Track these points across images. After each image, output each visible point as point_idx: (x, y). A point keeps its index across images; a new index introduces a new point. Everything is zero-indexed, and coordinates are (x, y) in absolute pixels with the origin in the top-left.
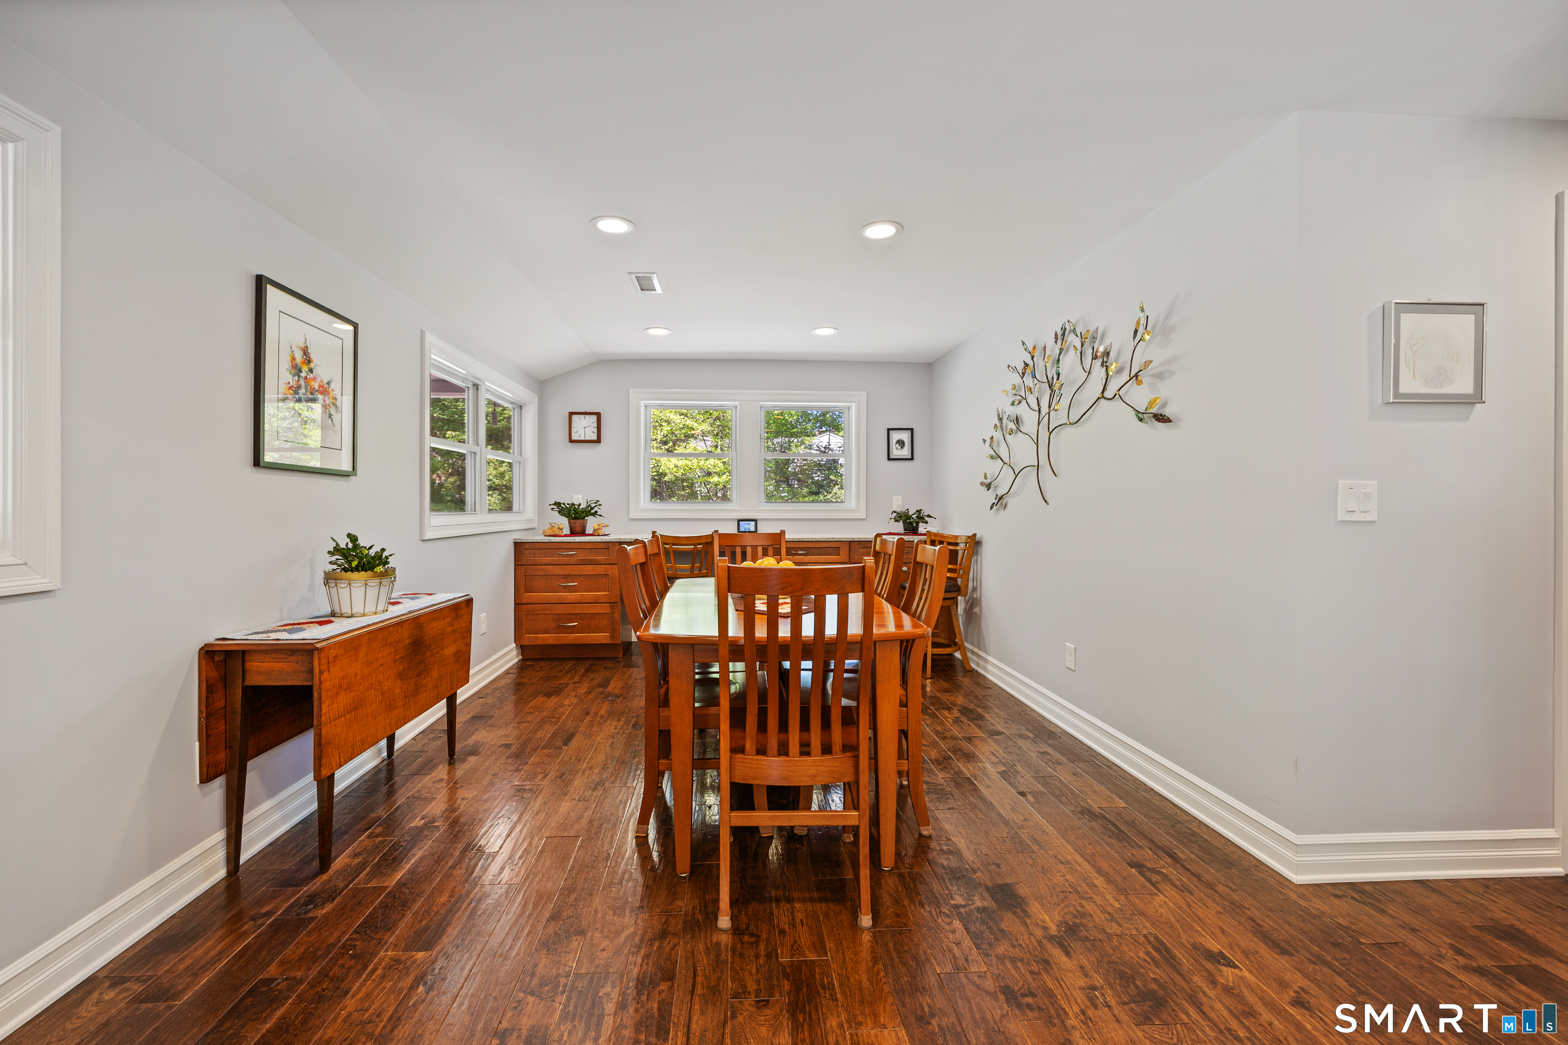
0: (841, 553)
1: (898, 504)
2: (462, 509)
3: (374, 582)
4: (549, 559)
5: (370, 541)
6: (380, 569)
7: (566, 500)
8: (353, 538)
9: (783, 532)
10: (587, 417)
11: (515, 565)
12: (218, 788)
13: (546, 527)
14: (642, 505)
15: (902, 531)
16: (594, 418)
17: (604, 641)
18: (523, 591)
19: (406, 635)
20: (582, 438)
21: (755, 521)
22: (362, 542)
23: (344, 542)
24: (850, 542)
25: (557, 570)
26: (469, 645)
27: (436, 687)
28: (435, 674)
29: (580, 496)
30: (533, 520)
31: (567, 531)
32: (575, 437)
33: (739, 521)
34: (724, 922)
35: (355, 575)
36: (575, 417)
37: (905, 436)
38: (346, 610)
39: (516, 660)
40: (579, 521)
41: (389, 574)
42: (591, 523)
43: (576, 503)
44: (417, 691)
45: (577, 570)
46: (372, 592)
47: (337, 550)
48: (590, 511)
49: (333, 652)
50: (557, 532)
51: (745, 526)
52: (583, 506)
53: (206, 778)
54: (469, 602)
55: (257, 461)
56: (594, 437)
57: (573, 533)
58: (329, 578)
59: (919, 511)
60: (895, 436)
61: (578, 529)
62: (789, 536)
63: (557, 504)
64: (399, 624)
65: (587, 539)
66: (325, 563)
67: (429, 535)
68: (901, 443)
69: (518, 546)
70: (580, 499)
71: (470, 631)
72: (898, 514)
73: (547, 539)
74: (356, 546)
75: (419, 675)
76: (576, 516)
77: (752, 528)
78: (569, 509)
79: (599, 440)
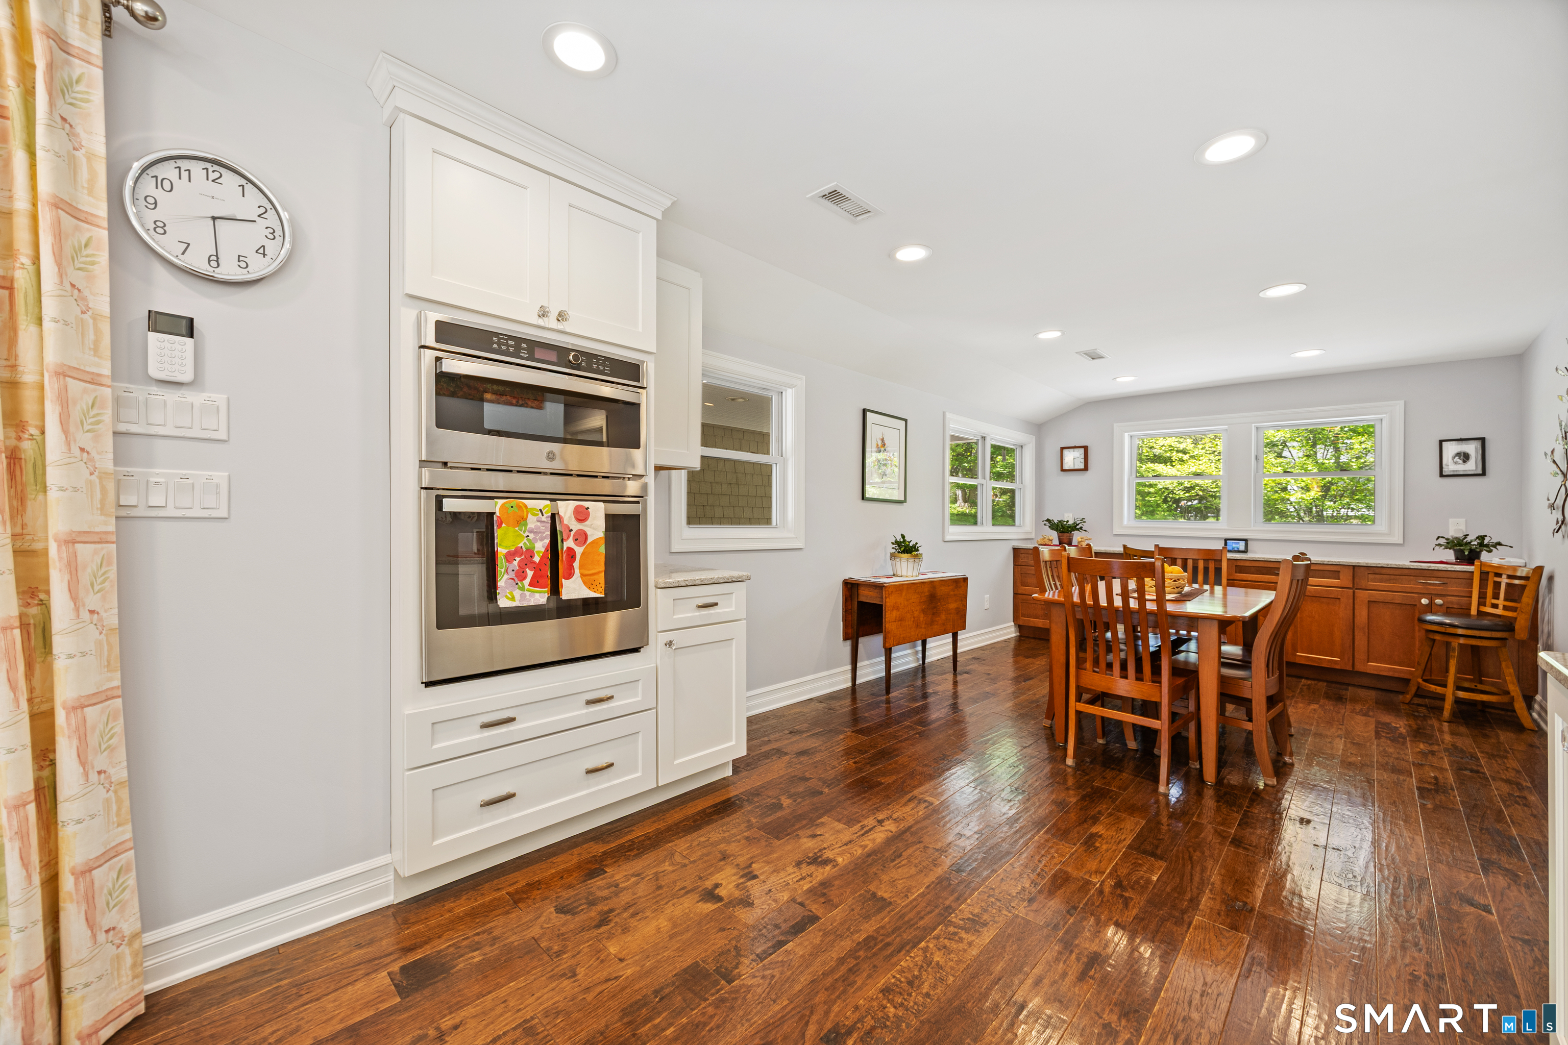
0: (1341, 577)
1: (1454, 530)
2: (975, 523)
3: (911, 560)
5: (912, 538)
6: (915, 553)
7: (1056, 518)
8: (903, 536)
10: (1076, 450)
11: (1015, 565)
12: (849, 643)
13: (1039, 538)
14: (1125, 522)
15: (1454, 560)
16: (1082, 450)
18: (1019, 584)
19: (926, 590)
20: (1072, 468)
21: (1246, 540)
22: (907, 539)
23: (899, 538)
24: (1354, 567)
26: (965, 606)
27: (944, 624)
28: (943, 617)
29: (1069, 515)
30: (1029, 533)
31: (1056, 542)
32: (1066, 467)
33: (1226, 540)
34: (1070, 761)
35: (904, 555)
36: (1065, 451)
37: (1470, 448)
38: (899, 573)
39: (1014, 635)
40: (1066, 535)
41: (919, 556)
42: (1077, 537)
43: (1065, 520)
44: (932, 623)
46: (911, 565)
47: (896, 542)
48: (1075, 527)
49: (891, 589)
50: (1048, 542)
51: (1232, 545)
52: (1071, 522)
53: (845, 639)
54: (965, 580)
55: (863, 498)
56: (1082, 467)
57: (1061, 544)
58: (892, 556)
59: (1481, 538)
60: (1453, 448)
61: (1066, 541)
63: (1048, 520)
64: (923, 583)
66: (890, 549)
67: (948, 538)
68: (1463, 456)
69: (1016, 551)
70: (1068, 518)
71: (966, 598)
72: (1447, 539)
74: (904, 541)
75: (933, 614)
76: (1065, 530)
77: (1242, 548)
78: (1058, 525)
79: (1086, 468)
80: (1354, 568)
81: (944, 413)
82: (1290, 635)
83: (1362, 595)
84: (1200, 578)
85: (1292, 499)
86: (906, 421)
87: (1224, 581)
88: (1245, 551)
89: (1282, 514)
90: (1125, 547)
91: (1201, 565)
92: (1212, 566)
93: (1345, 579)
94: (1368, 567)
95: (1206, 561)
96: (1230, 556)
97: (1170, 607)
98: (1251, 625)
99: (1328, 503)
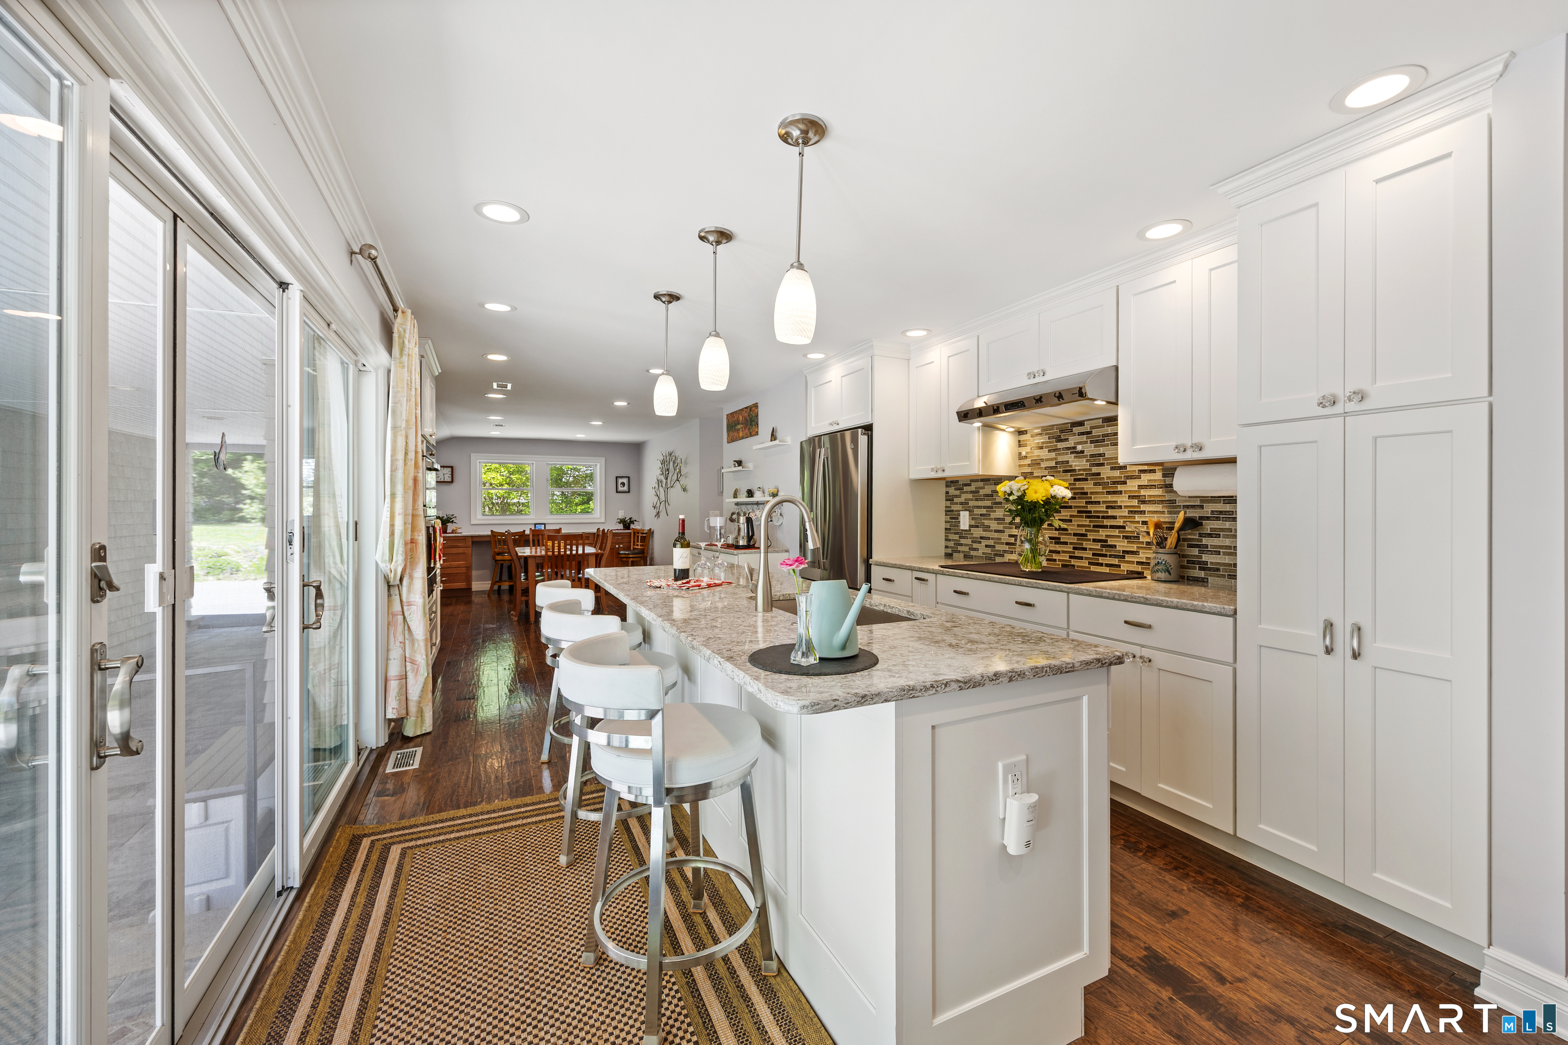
1: (621, 515)
9: (561, 529)
10: (446, 468)
14: (479, 516)
15: (622, 528)
16: (450, 469)
17: (463, 587)
20: (442, 480)
21: (545, 524)
33: (535, 524)
37: (625, 481)
42: (450, 527)
43: (441, 516)
45: (448, 551)
48: (454, 520)
51: (538, 527)
52: (445, 518)
56: (450, 480)
59: (631, 518)
60: (620, 481)
62: (563, 531)
65: (448, 535)
68: (623, 484)
72: (619, 519)
90: (492, 531)
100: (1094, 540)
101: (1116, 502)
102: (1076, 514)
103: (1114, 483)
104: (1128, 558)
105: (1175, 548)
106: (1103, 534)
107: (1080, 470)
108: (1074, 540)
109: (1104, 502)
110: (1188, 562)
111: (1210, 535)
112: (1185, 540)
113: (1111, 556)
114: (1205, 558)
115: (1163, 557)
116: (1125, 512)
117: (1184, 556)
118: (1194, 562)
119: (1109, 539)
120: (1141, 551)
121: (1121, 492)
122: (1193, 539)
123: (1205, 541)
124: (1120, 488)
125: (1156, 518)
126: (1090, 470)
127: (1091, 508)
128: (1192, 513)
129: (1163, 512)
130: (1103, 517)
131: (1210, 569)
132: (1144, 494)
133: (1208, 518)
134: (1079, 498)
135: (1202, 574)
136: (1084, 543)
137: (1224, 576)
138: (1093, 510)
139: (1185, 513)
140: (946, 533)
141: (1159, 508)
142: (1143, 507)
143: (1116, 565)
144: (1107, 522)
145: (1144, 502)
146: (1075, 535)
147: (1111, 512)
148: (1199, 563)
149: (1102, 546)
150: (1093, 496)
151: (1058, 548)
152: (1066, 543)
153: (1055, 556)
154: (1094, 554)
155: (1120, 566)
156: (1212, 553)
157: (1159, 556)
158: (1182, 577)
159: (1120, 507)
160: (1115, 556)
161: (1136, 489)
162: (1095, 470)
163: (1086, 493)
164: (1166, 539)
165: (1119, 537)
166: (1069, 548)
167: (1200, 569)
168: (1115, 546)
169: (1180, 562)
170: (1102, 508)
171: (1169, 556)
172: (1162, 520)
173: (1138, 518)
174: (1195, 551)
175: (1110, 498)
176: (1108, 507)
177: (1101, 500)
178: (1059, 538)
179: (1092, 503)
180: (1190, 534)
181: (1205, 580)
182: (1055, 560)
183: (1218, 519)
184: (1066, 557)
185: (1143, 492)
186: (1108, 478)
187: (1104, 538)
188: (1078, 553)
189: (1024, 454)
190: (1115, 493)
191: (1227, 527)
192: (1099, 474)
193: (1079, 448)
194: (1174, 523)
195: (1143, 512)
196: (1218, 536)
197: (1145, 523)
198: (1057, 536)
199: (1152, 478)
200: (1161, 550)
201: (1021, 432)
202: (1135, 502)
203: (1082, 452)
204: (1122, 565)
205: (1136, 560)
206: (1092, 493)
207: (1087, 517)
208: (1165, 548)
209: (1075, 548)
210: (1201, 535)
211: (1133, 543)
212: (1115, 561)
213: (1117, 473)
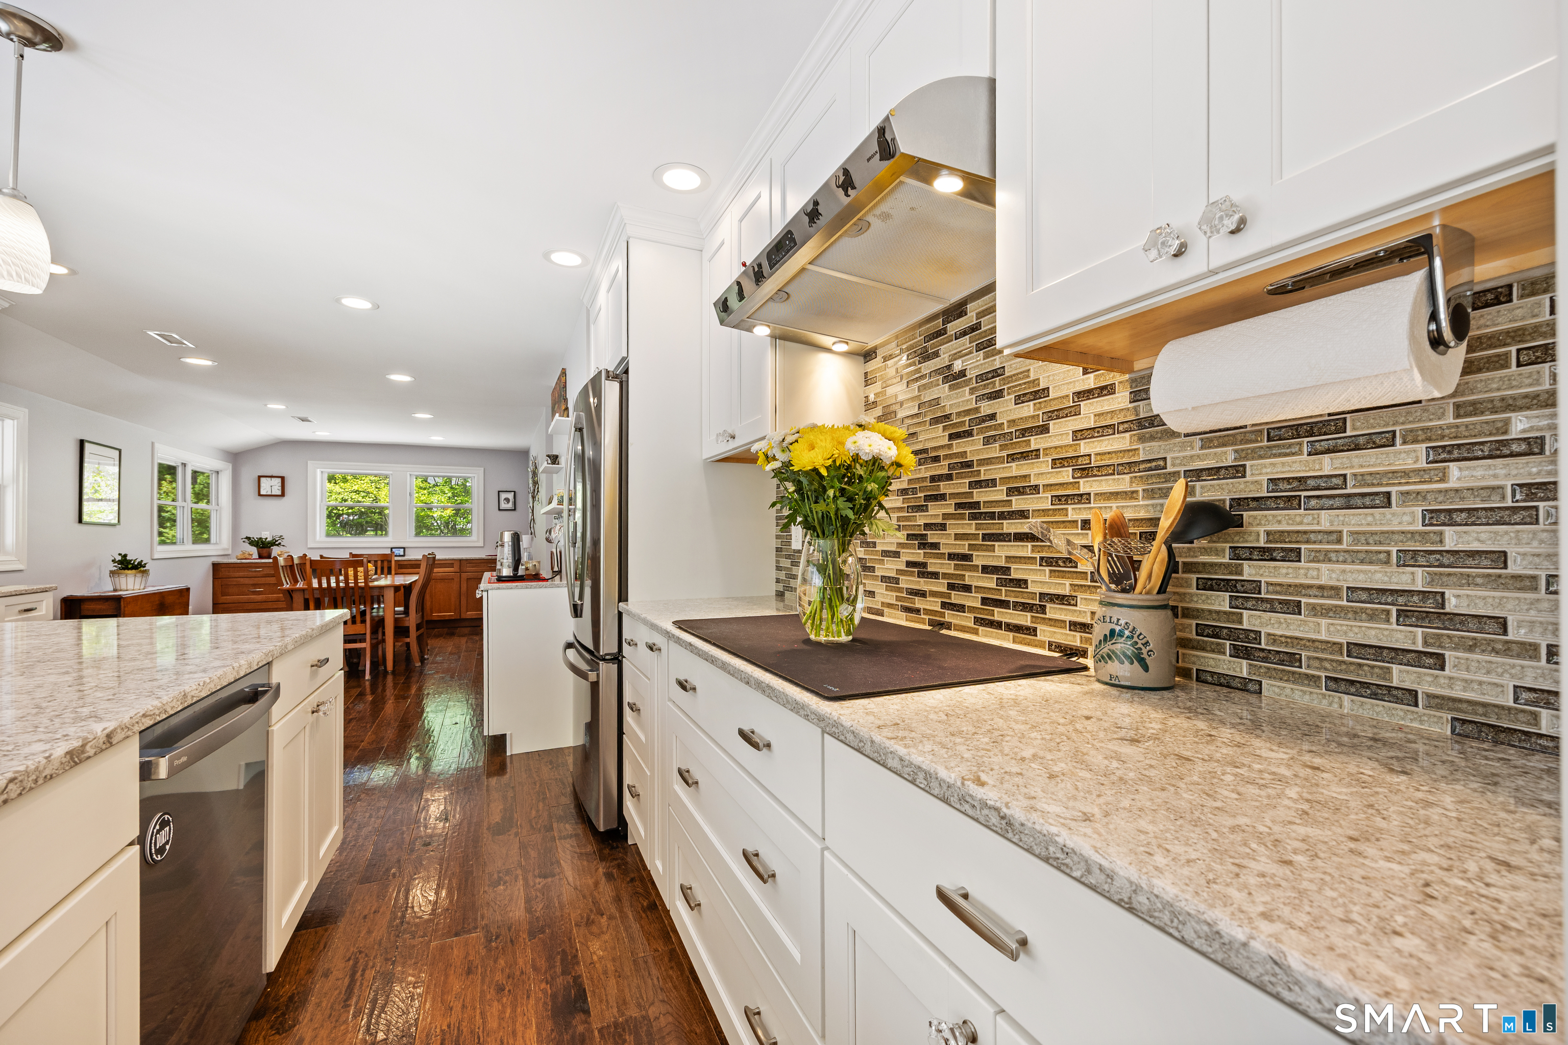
0: (453, 567)
2: (176, 542)
3: (139, 575)
4: (241, 574)
5: (134, 558)
6: (141, 570)
7: (255, 536)
8: (124, 555)
10: (273, 479)
11: (214, 578)
13: (239, 554)
14: (318, 538)
16: (279, 480)
18: (219, 595)
19: (157, 600)
20: (269, 493)
21: (404, 548)
22: (129, 558)
23: (119, 558)
25: (247, 581)
29: (268, 533)
30: (227, 549)
31: (256, 555)
32: (262, 492)
33: (392, 548)
35: (130, 572)
36: (262, 480)
37: (510, 496)
38: (118, 588)
40: (266, 550)
41: (145, 573)
42: (275, 551)
43: (264, 537)
45: (263, 580)
46: (138, 579)
47: (116, 561)
48: (274, 543)
49: (128, 600)
50: (247, 556)
51: (396, 552)
52: (269, 540)
54: (188, 590)
55: (81, 522)
56: (279, 493)
57: (260, 557)
58: (114, 573)
60: (503, 496)
61: (265, 555)
63: (248, 538)
64: (154, 594)
65: (272, 560)
66: (112, 567)
67: (156, 556)
68: (507, 500)
69: (216, 567)
70: (267, 535)
71: (188, 605)
73: (239, 561)
74: (126, 559)
76: (264, 546)
77: (402, 553)
78: (258, 542)
79: (283, 495)
80: (461, 560)
81: (153, 444)
82: (428, 591)
83: (464, 575)
84: (379, 571)
85: (435, 515)
86: (120, 451)
87: (393, 572)
88: (404, 556)
89: (428, 528)
91: (379, 563)
92: (386, 564)
93: (456, 568)
94: (467, 560)
95: (382, 561)
96: (397, 558)
97: (371, 584)
98: (408, 588)
99: (458, 519)
100: (986, 569)
101: (1026, 477)
102: (951, 510)
103: (1024, 432)
104: (1054, 611)
105: (1162, 590)
106: (1001, 553)
107: (959, 414)
108: (949, 567)
109: (1004, 480)
110: (1201, 630)
111: (1266, 554)
112: (1190, 567)
113: (1016, 605)
114: (1250, 620)
115: (1124, 617)
116: (1043, 501)
117: (1188, 613)
118: (1216, 633)
119: (1013, 566)
120: (1080, 596)
121: (1036, 453)
122: (1212, 565)
123: (1250, 571)
124: (1036, 442)
125: (1111, 511)
126: (977, 410)
127: (979, 496)
128: (1207, 492)
129: (1132, 495)
130: (1002, 516)
131: (1266, 656)
132: (1087, 451)
133: (1259, 503)
134: (960, 476)
135: (1243, 668)
136: (967, 574)
137: (1313, 680)
138: (982, 499)
139: (1189, 491)
140: (777, 556)
141: (1123, 483)
142: (1085, 486)
143: (1028, 628)
144: (1010, 527)
145: (1085, 471)
146: (951, 556)
147: (1018, 504)
148: (1232, 634)
149: (1000, 583)
150: (982, 469)
151: (924, 584)
152: (935, 575)
153: (919, 603)
154: (985, 601)
155: (1035, 630)
156: (1272, 606)
157: (1116, 613)
158: (1185, 673)
159: (1036, 489)
160: (1026, 607)
161: (1069, 440)
162: (986, 408)
163: (969, 464)
164: (1136, 565)
165: (1031, 560)
166: (940, 586)
167: (1238, 652)
168: (1026, 581)
169: (1174, 629)
170: (998, 494)
171: (1145, 613)
172: (1129, 515)
173: (1074, 513)
174: (1221, 602)
175: (1015, 469)
176: (1011, 491)
177: (997, 476)
178: (924, 565)
179: (978, 484)
180: (1205, 551)
181: (1250, 686)
182: (918, 611)
183: (1291, 502)
184: (934, 604)
185: (1085, 447)
186: (1012, 422)
187: (1002, 563)
188: (956, 598)
189: (872, 398)
190: (1024, 456)
191: (1325, 525)
192: (993, 417)
193: (958, 366)
194: (1155, 521)
195: (1083, 498)
196: (1294, 555)
197: (1086, 524)
198: (921, 559)
199: (1106, 408)
200: (1121, 598)
201: (868, 355)
202: (1066, 475)
203: (962, 373)
204: (1040, 627)
205: (1068, 618)
206: (982, 462)
207: (973, 517)
208: (1132, 588)
209: (951, 587)
210: (1236, 553)
211: (1063, 575)
212: (1025, 619)
213: (1028, 409)
